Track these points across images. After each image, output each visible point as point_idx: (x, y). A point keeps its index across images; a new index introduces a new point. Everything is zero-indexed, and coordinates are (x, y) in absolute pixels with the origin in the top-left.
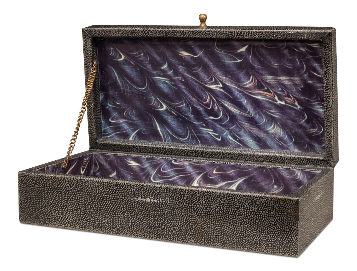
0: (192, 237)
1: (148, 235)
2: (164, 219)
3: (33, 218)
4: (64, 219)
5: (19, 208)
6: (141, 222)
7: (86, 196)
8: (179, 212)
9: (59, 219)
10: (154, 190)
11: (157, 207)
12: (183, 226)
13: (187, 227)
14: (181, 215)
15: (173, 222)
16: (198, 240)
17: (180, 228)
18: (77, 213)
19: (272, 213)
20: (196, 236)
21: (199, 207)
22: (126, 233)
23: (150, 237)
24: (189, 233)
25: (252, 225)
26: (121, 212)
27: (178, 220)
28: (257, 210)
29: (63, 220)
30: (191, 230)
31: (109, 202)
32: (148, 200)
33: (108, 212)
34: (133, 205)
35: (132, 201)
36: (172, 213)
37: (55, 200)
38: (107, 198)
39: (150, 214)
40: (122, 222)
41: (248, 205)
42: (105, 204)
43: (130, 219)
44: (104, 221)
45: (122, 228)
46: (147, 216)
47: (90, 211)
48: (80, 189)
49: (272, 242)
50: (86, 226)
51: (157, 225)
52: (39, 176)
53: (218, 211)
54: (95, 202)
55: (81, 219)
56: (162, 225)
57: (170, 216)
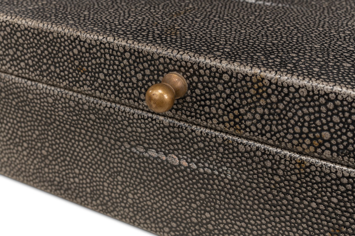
2: (214, 211)
6: (155, 204)
7: (31, 121)
8: (255, 207)
10: (190, 139)
11: (198, 182)
14: (261, 214)
15: (238, 223)
18: (17, 151)
21: (315, 209)
22: (121, 216)
26: (109, 170)
27: (252, 222)
31: (81, 144)
32: (174, 159)
33: (80, 163)
34: (135, 163)
35: (134, 153)
36: (236, 204)
38: (75, 135)
39: (179, 191)
40: (112, 192)
42: (71, 147)
43: (130, 190)
44: (72, 180)
46: (171, 195)
47: (42, 153)
48: (17, 103)
51: (194, 220)
54: (49, 138)
56: (207, 224)
57: (231, 209)
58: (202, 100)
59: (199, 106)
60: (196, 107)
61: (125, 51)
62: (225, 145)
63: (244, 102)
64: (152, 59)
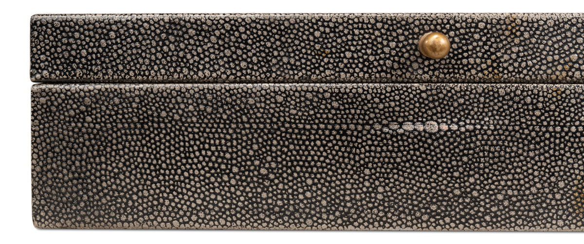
0: (556, 213)
1: (432, 220)
2: (478, 173)
3: (79, 211)
4: (177, 204)
5: (34, 188)
6: (412, 188)
7: (247, 135)
8: (520, 151)
9: (163, 204)
10: (450, 98)
11: (460, 143)
12: (531, 186)
13: (543, 188)
14: (526, 157)
15: (504, 177)
16: (574, 218)
17: (524, 191)
18: (220, 183)
20: (568, 208)
21: (575, 133)
22: (368, 222)
23: (439, 224)
24: (548, 201)
26: (353, 166)
27: (519, 170)
29: (173, 208)
30: (554, 194)
31: (318, 143)
32: (433, 127)
33: (315, 169)
34: (387, 145)
35: (386, 133)
36: (500, 156)
37: (151, 153)
38: (310, 133)
39: (439, 163)
40: (357, 193)
42: (303, 151)
43: (380, 182)
44: (301, 197)
45: (357, 209)
46: (430, 170)
47: (260, 174)
48: (228, 116)
50: (248, 216)
51: (457, 192)
52: (100, 90)
54: (274, 148)
55: (231, 198)
56: (472, 190)
57: (496, 163)
58: (459, 53)
59: (456, 60)
60: (453, 62)
61: (377, 21)
62: (486, 94)
63: (500, 45)
64: (407, 23)
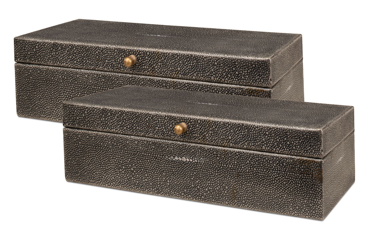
0: (225, 198)
1: (185, 195)
2: (199, 179)
3: (78, 176)
4: (107, 178)
5: (65, 166)
6: (178, 182)
7: (127, 155)
8: (213, 173)
9: (102, 177)
10: (189, 149)
11: (193, 167)
12: (217, 187)
13: (221, 188)
15: (208, 182)
16: (231, 201)
17: (214, 188)
18: (119, 172)
19: (298, 174)
20: (229, 197)
21: (231, 168)
22: (165, 193)
23: (187, 197)
24: (222, 193)
25: (280, 186)
27: (212, 180)
28: (285, 172)
30: (224, 191)
31: (148, 161)
32: (184, 159)
33: (148, 171)
34: (170, 165)
35: (170, 160)
36: (206, 174)
37: (98, 158)
38: (146, 157)
39: (186, 173)
40: (161, 182)
41: (276, 166)
42: (144, 163)
43: (168, 178)
44: (144, 181)
45: (161, 188)
46: (184, 176)
47: (131, 170)
48: (121, 147)
49: (299, 205)
50: (128, 186)
51: (193, 186)
52: (83, 133)
53: (248, 172)
54: (135, 161)
55: (123, 178)
56: (197, 186)
57: (205, 176)
58: (192, 132)
60: (190, 135)
61: (166, 117)
62: (201, 149)
63: (205, 130)
64: (175, 118)
